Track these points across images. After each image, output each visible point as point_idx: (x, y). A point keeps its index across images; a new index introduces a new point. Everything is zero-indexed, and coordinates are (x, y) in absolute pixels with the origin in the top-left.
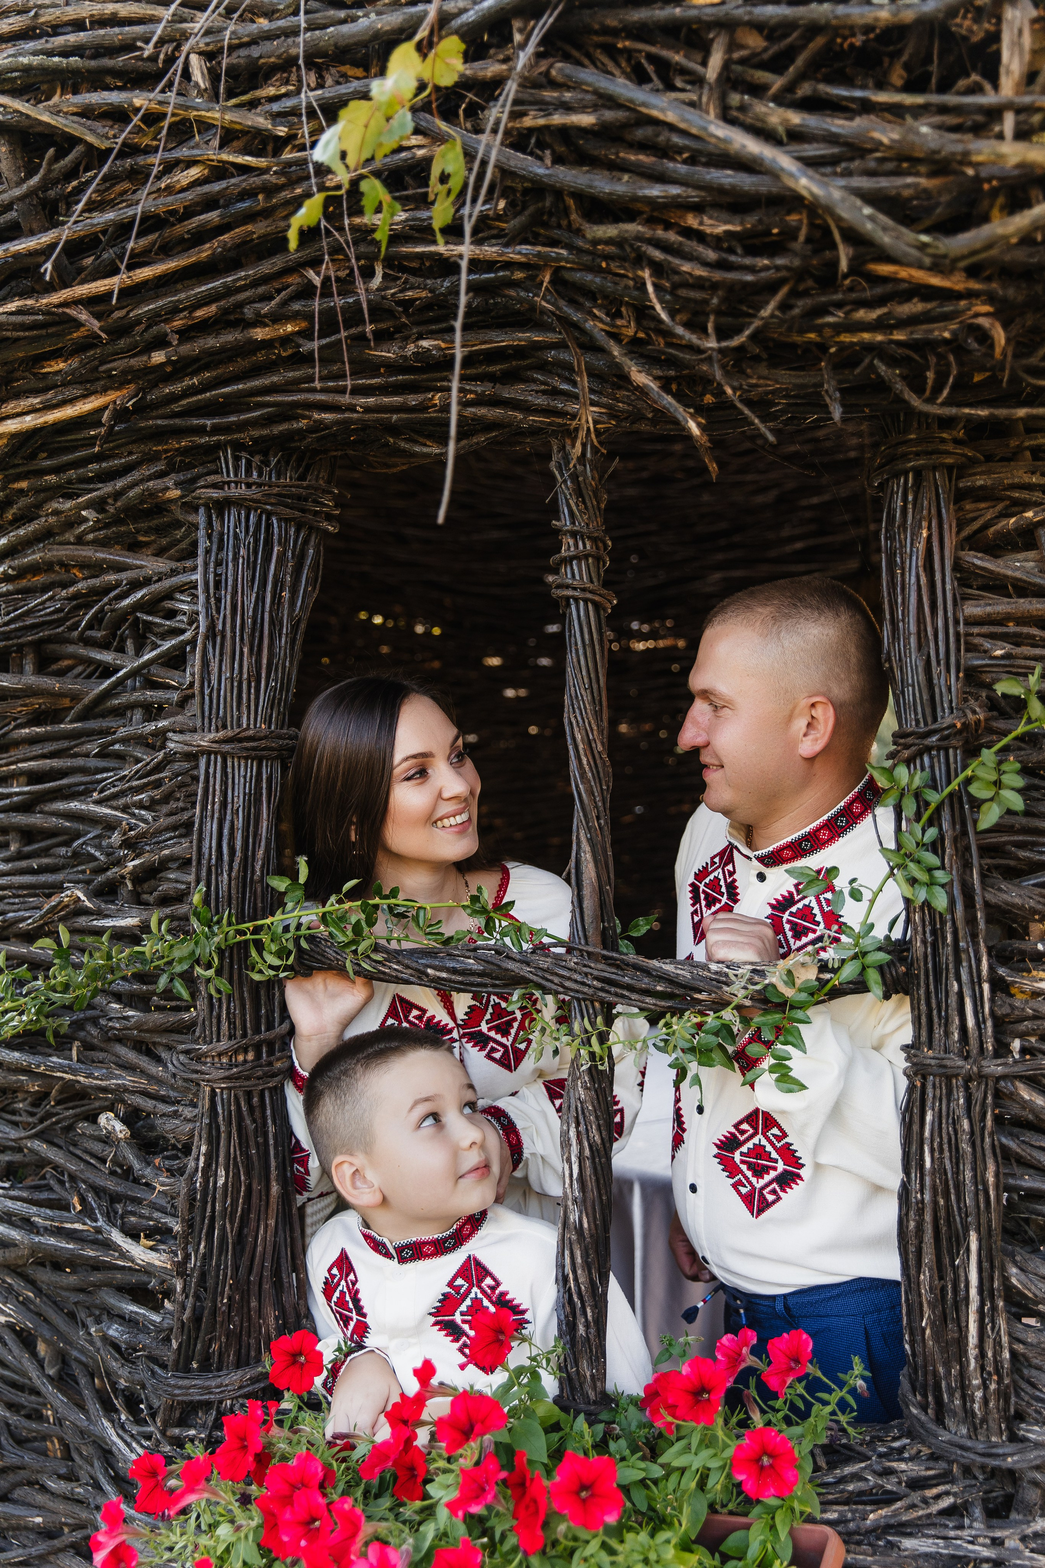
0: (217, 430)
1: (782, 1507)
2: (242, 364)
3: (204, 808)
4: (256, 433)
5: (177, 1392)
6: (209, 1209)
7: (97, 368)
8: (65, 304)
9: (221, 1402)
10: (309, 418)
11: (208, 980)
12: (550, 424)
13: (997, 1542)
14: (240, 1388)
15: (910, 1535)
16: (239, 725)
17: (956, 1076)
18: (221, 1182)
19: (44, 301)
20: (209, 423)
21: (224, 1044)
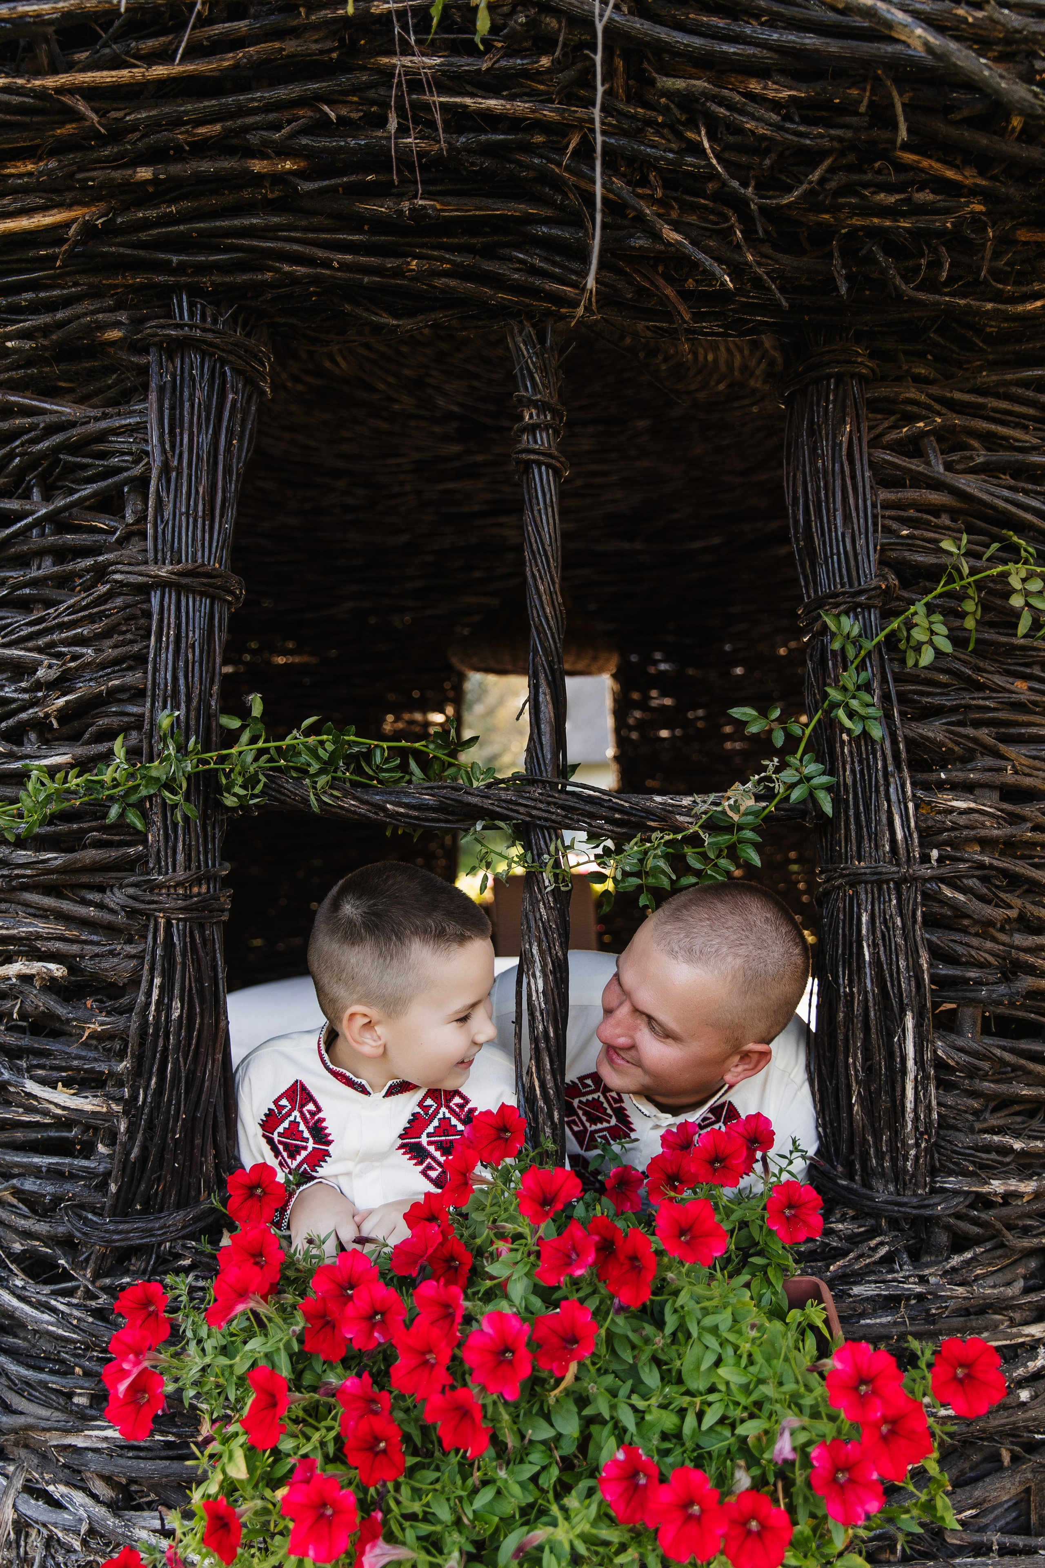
0: (181, 268)
1: (769, 1265)
2: (229, 198)
3: (159, 640)
4: (217, 279)
5: (116, 1237)
6: (161, 1042)
7: (74, 173)
8: (60, 90)
9: (160, 1245)
10: (277, 270)
11: (175, 806)
12: (517, 303)
13: (923, 1280)
14: (183, 1228)
15: (855, 1283)
16: (195, 560)
17: (887, 882)
18: (176, 1014)
19: (38, 83)
20: (175, 259)
21: (181, 875)
